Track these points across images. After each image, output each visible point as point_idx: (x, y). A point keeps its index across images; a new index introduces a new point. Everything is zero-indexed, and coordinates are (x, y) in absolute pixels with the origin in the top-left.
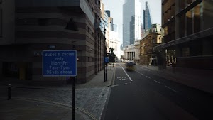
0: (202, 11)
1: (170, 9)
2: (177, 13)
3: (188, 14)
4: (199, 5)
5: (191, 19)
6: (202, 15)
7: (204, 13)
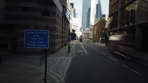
0: (136, 7)
1: (115, 4)
2: (119, 7)
3: (127, 8)
4: (135, 3)
5: (129, 12)
6: (136, 10)
7: (137, 8)
